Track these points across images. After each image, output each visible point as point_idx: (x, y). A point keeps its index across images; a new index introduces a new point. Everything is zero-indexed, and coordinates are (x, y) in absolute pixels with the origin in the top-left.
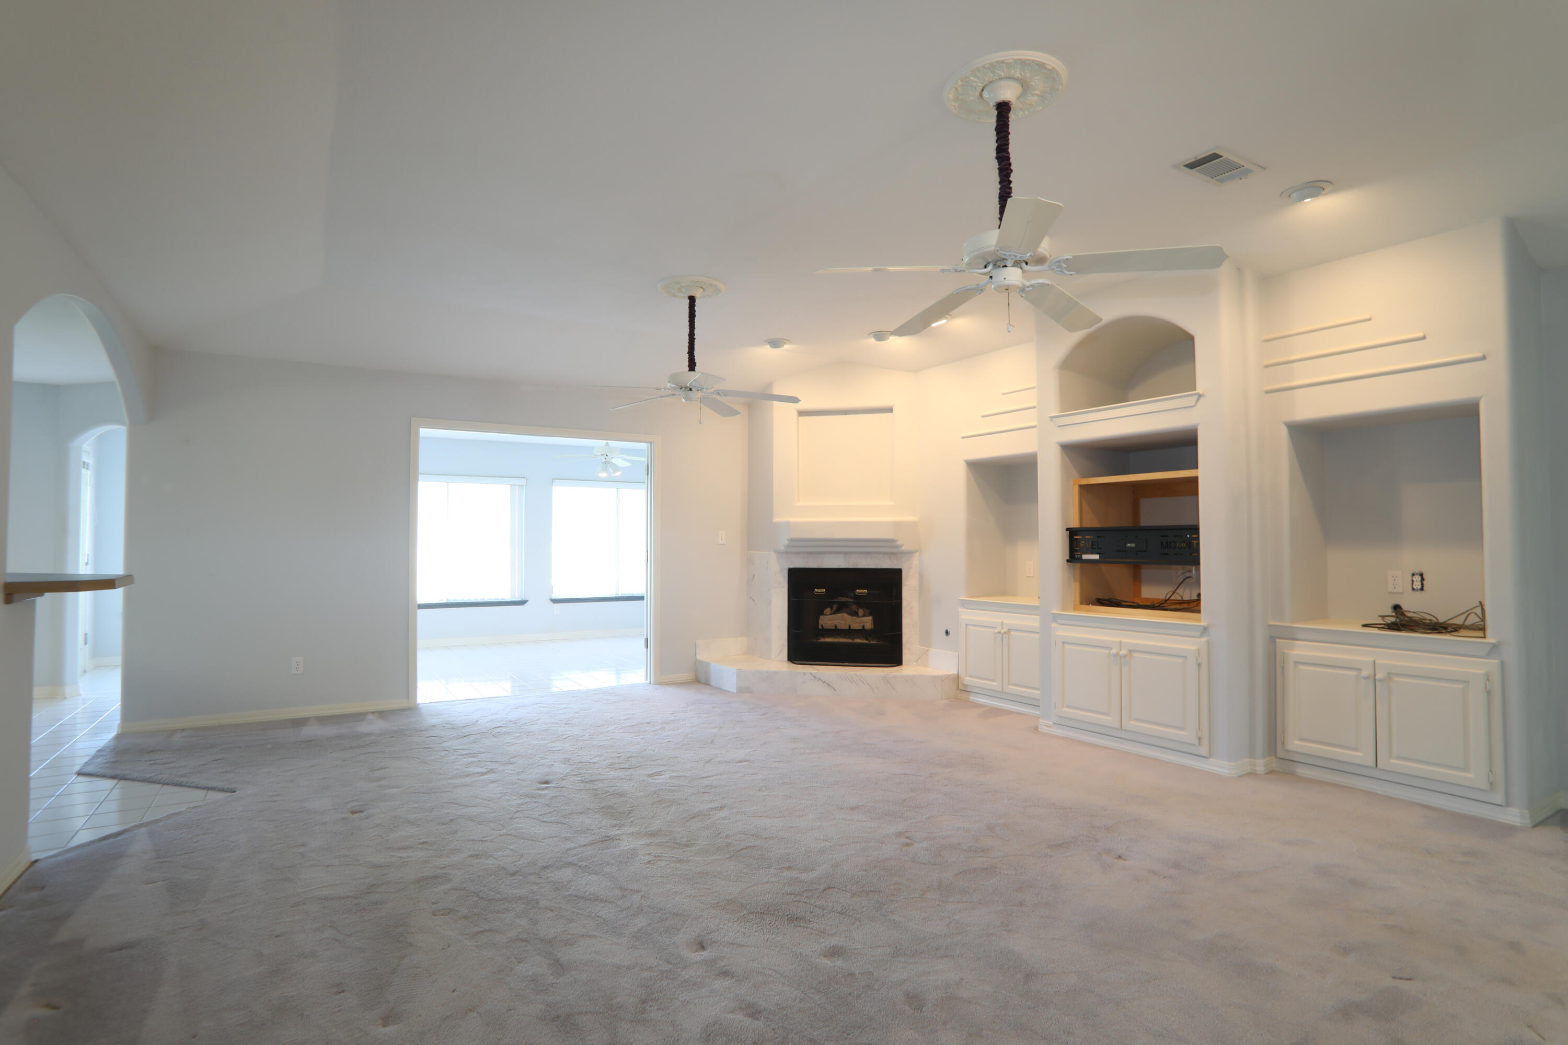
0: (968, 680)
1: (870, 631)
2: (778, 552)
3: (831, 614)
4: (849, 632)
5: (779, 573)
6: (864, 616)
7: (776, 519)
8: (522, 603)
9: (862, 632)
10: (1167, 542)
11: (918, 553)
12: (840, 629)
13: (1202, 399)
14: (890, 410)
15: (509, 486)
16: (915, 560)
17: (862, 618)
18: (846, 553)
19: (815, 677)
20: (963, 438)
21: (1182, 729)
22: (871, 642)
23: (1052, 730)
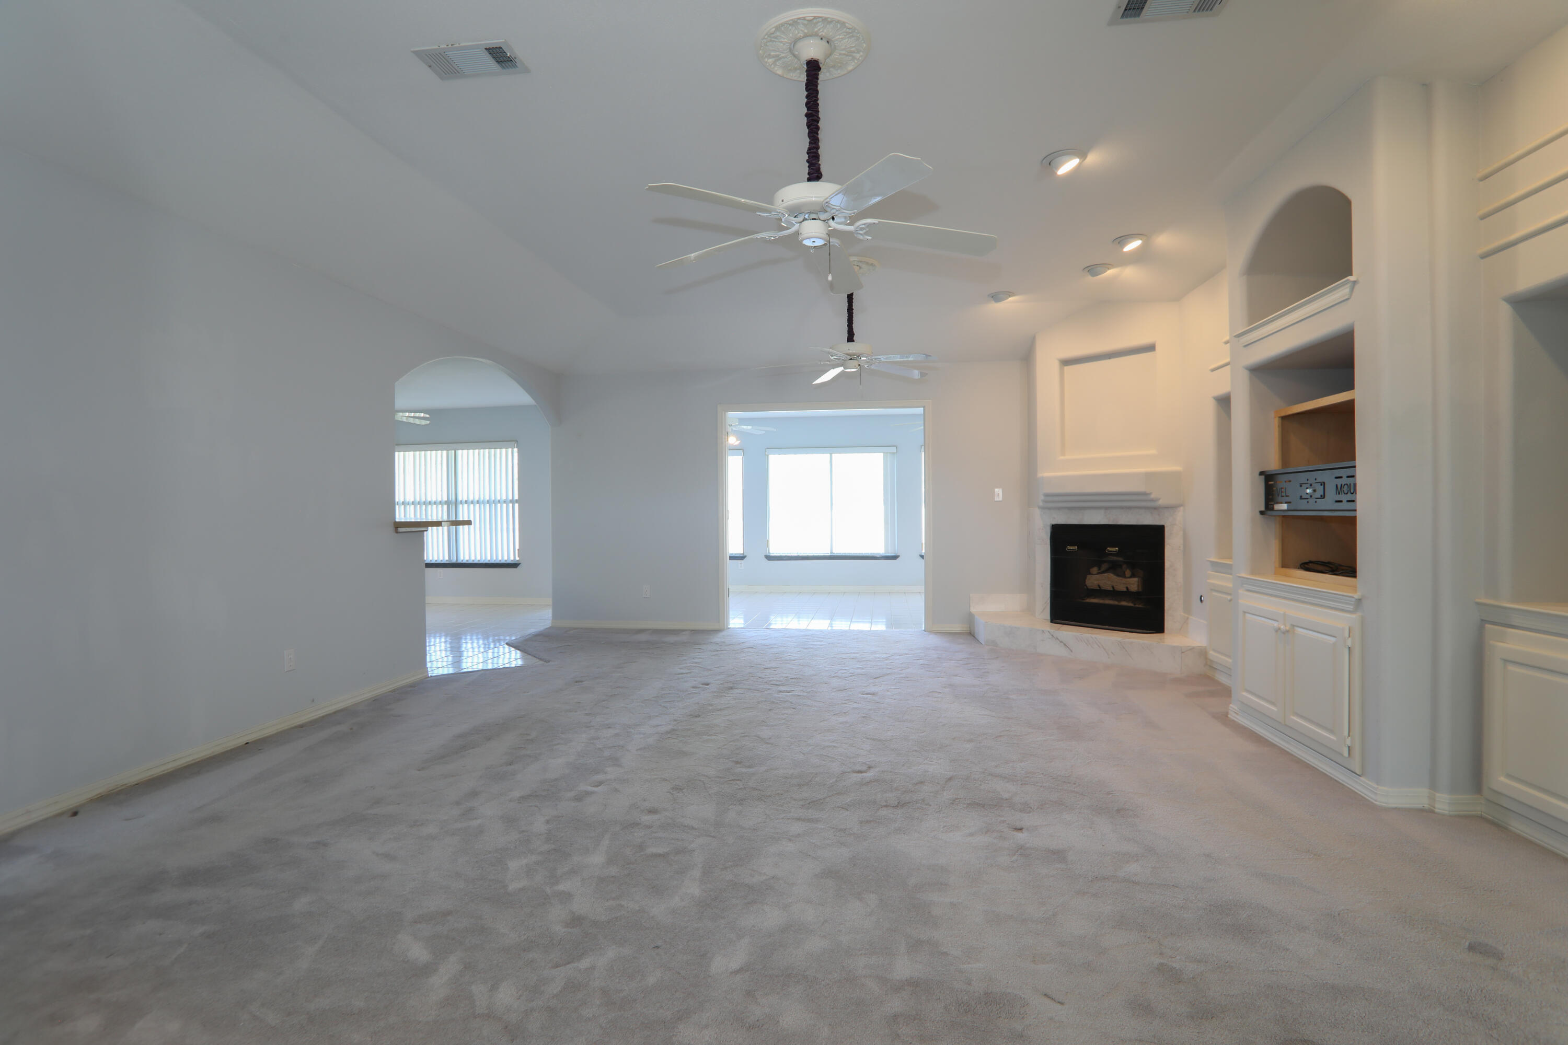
0: (1212, 654)
1: (1137, 593)
2: (1039, 507)
3: (1098, 574)
4: (1114, 593)
5: (1043, 529)
6: (1131, 577)
7: (1040, 475)
8: (895, 557)
9: (1127, 594)
10: (1341, 485)
11: (1182, 508)
12: (1105, 590)
13: (1357, 287)
14: (1151, 348)
15: (882, 454)
16: (1180, 515)
17: (1128, 579)
18: (1106, 508)
19: (1052, 636)
20: (1213, 370)
21: (1331, 731)
22: (1137, 606)
23: (1238, 717)
